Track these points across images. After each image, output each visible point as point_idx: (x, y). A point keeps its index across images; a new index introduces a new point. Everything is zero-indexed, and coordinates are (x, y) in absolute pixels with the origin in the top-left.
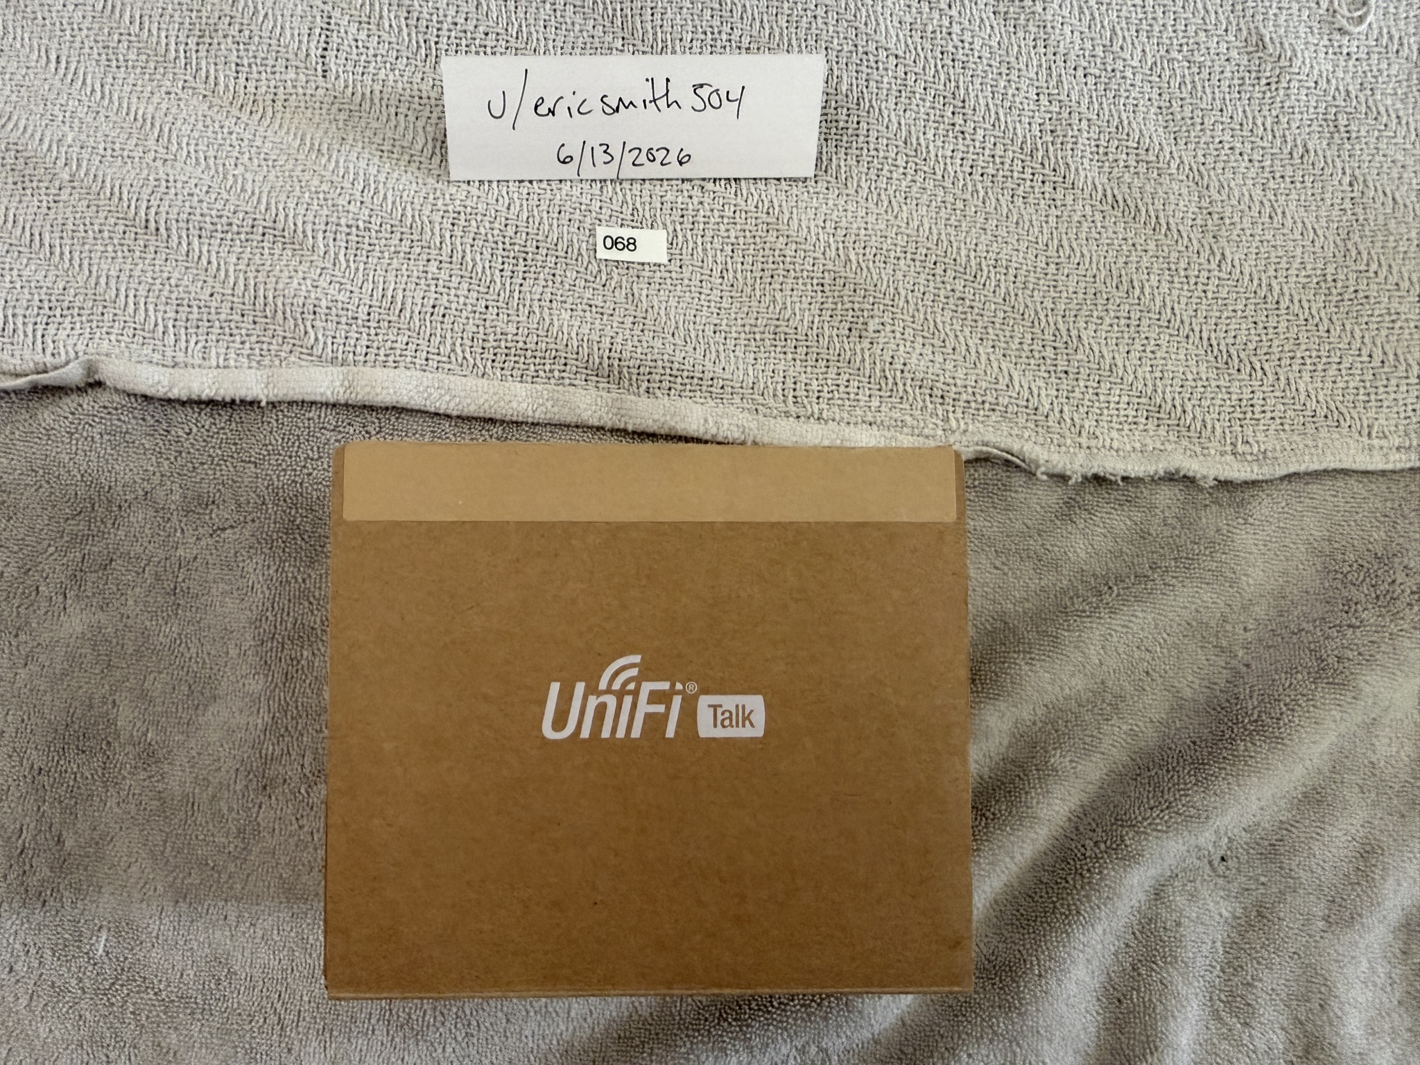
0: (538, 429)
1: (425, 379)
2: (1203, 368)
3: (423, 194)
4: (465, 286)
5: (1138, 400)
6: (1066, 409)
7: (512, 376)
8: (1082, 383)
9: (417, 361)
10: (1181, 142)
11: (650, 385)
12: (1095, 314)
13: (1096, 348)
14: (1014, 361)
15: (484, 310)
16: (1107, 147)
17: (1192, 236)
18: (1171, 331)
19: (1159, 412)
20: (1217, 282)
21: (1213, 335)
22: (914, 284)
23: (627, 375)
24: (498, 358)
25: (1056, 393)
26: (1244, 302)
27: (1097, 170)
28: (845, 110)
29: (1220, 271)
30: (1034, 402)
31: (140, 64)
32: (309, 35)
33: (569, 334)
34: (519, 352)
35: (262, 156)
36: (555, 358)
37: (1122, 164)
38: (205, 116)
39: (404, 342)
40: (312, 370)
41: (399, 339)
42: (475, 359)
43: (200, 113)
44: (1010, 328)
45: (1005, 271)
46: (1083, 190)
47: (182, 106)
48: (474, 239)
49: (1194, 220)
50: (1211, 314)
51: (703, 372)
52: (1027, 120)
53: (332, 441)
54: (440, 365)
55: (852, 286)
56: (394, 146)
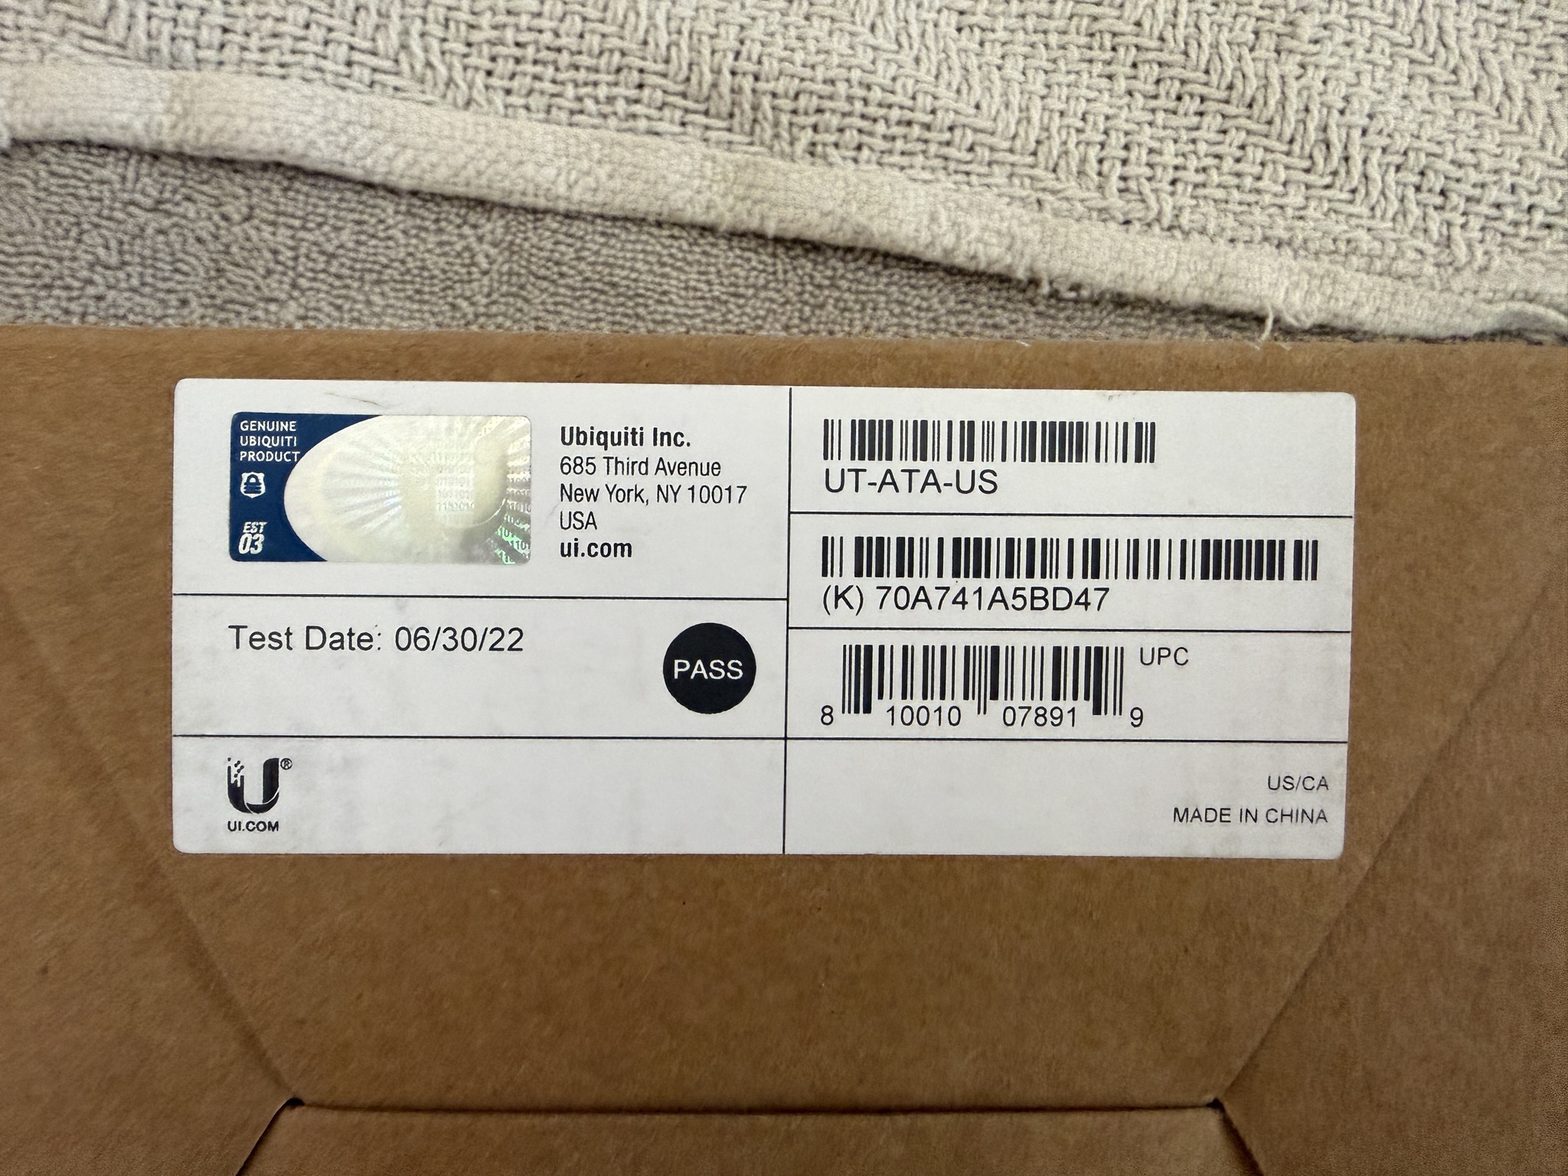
0: (578, 228)
1: (342, 105)
9: (327, 65)
11: (818, 138)
23: (770, 114)
24: (500, 61)
33: (650, 17)
34: (544, 55)
36: (619, 70)
39: (301, 21)
40: (105, 71)
41: (290, 13)
42: (450, 68)
51: (933, 112)
53: (150, 231)
54: (378, 77)
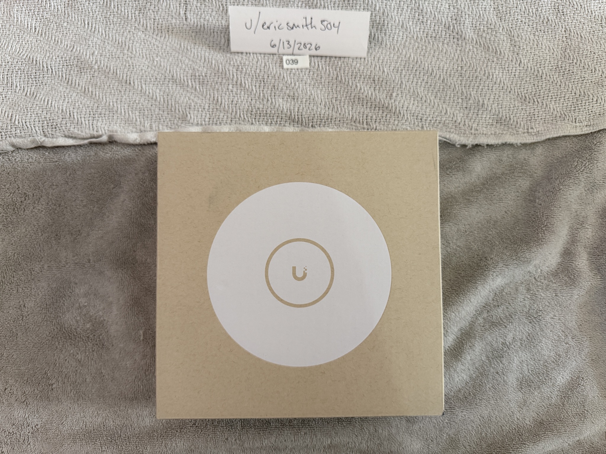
2: (516, 103)
3: (225, 60)
4: (243, 93)
5: (492, 117)
6: (466, 120)
7: (262, 124)
8: (472, 111)
9: (228, 122)
10: (503, 20)
11: (313, 124)
12: (476, 85)
13: (476, 98)
14: (447, 104)
15: (250, 101)
16: (476, 24)
17: (509, 54)
18: (503, 91)
19: (501, 120)
20: (519, 71)
21: (519, 90)
22: (408, 79)
23: (304, 121)
24: (257, 117)
25: (462, 115)
26: (529, 77)
27: (473, 33)
28: (378, 17)
29: (520, 67)
30: (455, 119)
31: (118, 22)
32: (180, 7)
33: (283, 107)
34: (265, 115)
35: (166, 52)
36: (278, 116)
37: (482, 30)
38: (144, 39)
40: (190, 128)
41: (221, 114)
42: (248, 119)
43: (142, 38)
44: (445, 92)
45: (441, 71)
46: (468, 40)
47: (135, 35)
48: (245, 75)
49: (509, 49)
50: (518, 83)
51: (332, 116)
52: (446, 16)
54: (236, 122)
55: (385, 81)
56: (213, 44)
